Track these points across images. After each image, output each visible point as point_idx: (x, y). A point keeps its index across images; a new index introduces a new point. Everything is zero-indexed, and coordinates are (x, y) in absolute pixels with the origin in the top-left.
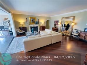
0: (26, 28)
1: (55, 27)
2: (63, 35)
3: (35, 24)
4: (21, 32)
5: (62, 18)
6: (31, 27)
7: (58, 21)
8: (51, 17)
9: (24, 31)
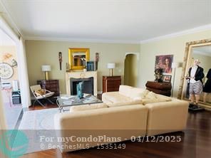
0: (57, 82)
1: (160, 81)
2: (193, 109)
3: (85, 70)
4: (42, 94)
5: (188, 45)
6: (71, 79)
7: (170, 58)
8: (142, 42)
9: (51, 93)
